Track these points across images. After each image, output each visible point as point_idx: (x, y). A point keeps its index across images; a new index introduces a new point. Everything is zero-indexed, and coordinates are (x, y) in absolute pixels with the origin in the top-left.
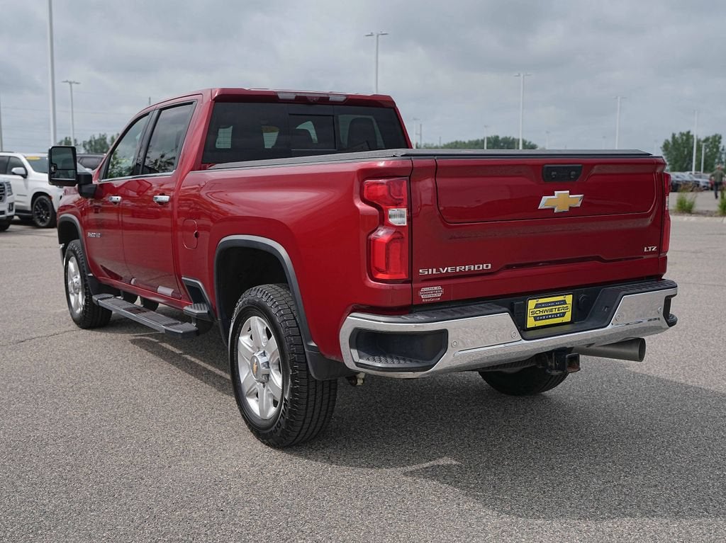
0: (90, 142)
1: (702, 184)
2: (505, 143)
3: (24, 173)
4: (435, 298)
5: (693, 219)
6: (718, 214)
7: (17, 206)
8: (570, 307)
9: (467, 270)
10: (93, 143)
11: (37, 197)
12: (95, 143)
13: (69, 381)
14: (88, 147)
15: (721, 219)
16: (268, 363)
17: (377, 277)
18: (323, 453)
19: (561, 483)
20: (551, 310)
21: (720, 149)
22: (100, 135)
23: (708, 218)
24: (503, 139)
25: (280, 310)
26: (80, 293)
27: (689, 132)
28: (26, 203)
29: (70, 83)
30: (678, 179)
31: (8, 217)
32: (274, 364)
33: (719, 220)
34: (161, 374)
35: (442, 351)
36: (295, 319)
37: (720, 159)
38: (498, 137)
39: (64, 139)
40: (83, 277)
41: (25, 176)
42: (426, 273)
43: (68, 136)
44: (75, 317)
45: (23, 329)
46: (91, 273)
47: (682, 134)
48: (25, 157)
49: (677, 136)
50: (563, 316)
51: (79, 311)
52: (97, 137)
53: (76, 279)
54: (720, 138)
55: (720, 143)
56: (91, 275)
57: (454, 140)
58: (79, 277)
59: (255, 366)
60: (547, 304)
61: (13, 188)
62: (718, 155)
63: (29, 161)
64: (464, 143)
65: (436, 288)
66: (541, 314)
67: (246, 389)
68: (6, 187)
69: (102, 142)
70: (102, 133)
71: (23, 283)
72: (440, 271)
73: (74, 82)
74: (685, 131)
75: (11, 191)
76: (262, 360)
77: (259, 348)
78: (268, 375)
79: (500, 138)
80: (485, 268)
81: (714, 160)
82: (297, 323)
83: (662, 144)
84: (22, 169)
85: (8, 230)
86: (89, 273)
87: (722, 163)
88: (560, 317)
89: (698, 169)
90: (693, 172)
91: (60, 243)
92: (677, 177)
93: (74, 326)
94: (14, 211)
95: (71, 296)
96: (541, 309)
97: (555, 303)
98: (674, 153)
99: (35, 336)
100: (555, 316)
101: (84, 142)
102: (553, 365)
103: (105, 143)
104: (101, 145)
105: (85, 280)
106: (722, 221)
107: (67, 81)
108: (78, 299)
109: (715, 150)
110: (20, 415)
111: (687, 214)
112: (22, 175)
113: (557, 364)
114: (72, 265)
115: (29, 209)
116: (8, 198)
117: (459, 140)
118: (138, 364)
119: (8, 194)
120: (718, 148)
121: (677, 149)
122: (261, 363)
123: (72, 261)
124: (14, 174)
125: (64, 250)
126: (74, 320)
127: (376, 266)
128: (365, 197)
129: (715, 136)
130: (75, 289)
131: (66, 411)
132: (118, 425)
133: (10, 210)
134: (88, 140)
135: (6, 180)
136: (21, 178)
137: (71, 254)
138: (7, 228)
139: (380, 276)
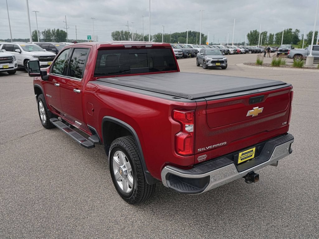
0: (44, 32)
1: (262, 51)
2: (193, 33)
3: (20, 51)
4: (204, 160)
5: (263, 68)
6: (271, 65)
7: (18, 64)
8: (254, 152)
9: (217, 146)
10: (45, 32)
11: (26, 61)
12: (46, 32)
13: (43, 161)
14: (44, 34)
15: (273, 68)
16: (126, 171)
17: (179, 153)
18: (150, 206)
19: (249, 225)
20: (247, 155)
21: (267, 36)
22: (48, 29)
23: (268, 67)
24: (193, 32)
25: (132, 152)
26: (45, 115)
27: (256, 30)
28: (22, 63)
29: (36, 12)
30: (254, 49)
31: (15, 69)
32: (130, 172)
33: (271, 68)
34: (79, 156)
35: (207, 184)
36: (138, 156)
37: (267, 40)
38: (191, 31)
39: (34, 30)
40: (45, 110)
41: (20, 53)
42: (201, 150)
43: (36, 29)
44: (43, 124)
45: (23, 129)
46: (49, 109)
47: (254, 31)
48: (20, 45)
49: (252, 32)
50: (251, 156)
51: (44, 122)
52: (47, 30)
53: (42, 110)
54: (267, 32)
55: (267, 34)
56: (48, 110)
57: (176, 32)
58: (44, 109)
59: (121, 172)
60: (246, 153)
61: (16, 57)
62: (266, 39)
63: (21, 46)
64: (179, 33)
65: (204, 155)
66: (244, 157)
67: (117, 178)
68: (13, 58)
69: (49, 32)
70: (49, 29)
71: (22, 103)
72: (206, 149)
73: (37, 12)
74: (255, 30)
75: (15, 59)
76: (124, 170)
77: (122, 164)
78: (127, 176)
79: (192, 32)
80: (224, 144)
81: (265, 40)
82: (140, 159)
83: (247, 35)
84: (19, 50)
85: (15, 73)
86: (48, 109)
87: (267, 41)
88: (250, 157)
89: (260, 44)
90: (259, 46)
91: (35, 94)
92: (254, 48)
93: (43, 128)
94: (17, 66)
95: (41, 115)
96: (244, 156)
97: (249, 152)
98: (251, 38)
99: (28, 134)
100: (249, 157)
101: (42, 32)
102: (248, 178)
103: (50, 32)
104: (48, 33)
105: (46, 112)
106: (273, 69)
107: (34, 11)
108: (44, 117)
109: (265, 37)
110: (23, 184)
111: (260, 66)
112: (19, 52)
113: (250, 178)
114: (41, 104)
115: (23, 65)
116: (14, 62)
117: (177, 32)
118: (70, 151)
119: (14, 60)
120: (266, 36)
121: (252, 37)
122: (123, 171)
123: (41, 102)
124: (16, 52)
125: (37, 97)
126: (43, 125)
127: (179, 148)
128: (175, 118)
129: (265, 32)
130: (42, 114)
131: (42, 181)
132: (64, 190)
133: (15, 66)
134: (43, 31)
135: (13, 55)
136: (19, 53)
137: (40, 100)
138: (15, 72)
139: (180, 152)
